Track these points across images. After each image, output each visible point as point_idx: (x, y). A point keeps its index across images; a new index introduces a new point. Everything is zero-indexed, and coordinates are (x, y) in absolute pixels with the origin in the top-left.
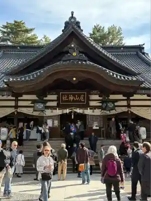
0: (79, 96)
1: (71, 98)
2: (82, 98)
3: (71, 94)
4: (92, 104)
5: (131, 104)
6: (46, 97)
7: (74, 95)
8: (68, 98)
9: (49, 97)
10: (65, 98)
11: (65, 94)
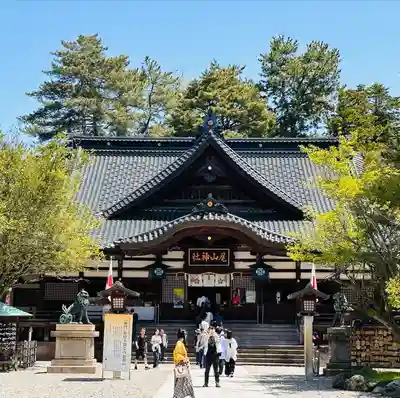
0: (218, 254)
1: (206, 257)
2: (223, 257)
3: (205, 251)
4: (239, 265)
5: (302, 268)
6: (166, 253)
7: (211, 253)
8: (201, 257)
9: (171, 254)
10: (196, 257)
11: (196, 252)
